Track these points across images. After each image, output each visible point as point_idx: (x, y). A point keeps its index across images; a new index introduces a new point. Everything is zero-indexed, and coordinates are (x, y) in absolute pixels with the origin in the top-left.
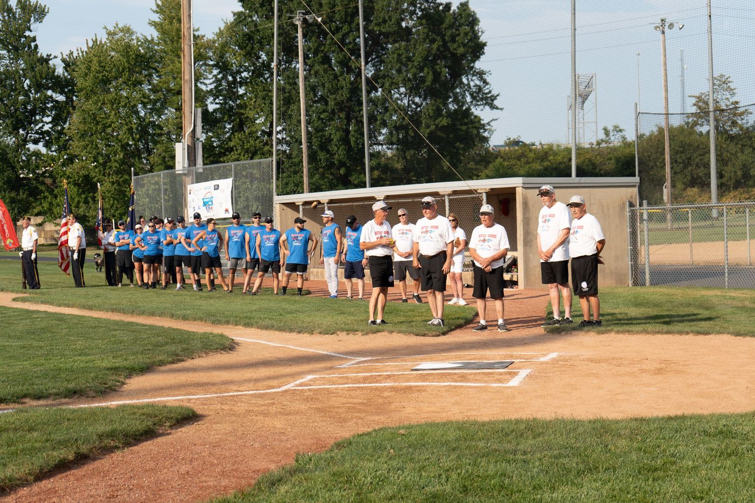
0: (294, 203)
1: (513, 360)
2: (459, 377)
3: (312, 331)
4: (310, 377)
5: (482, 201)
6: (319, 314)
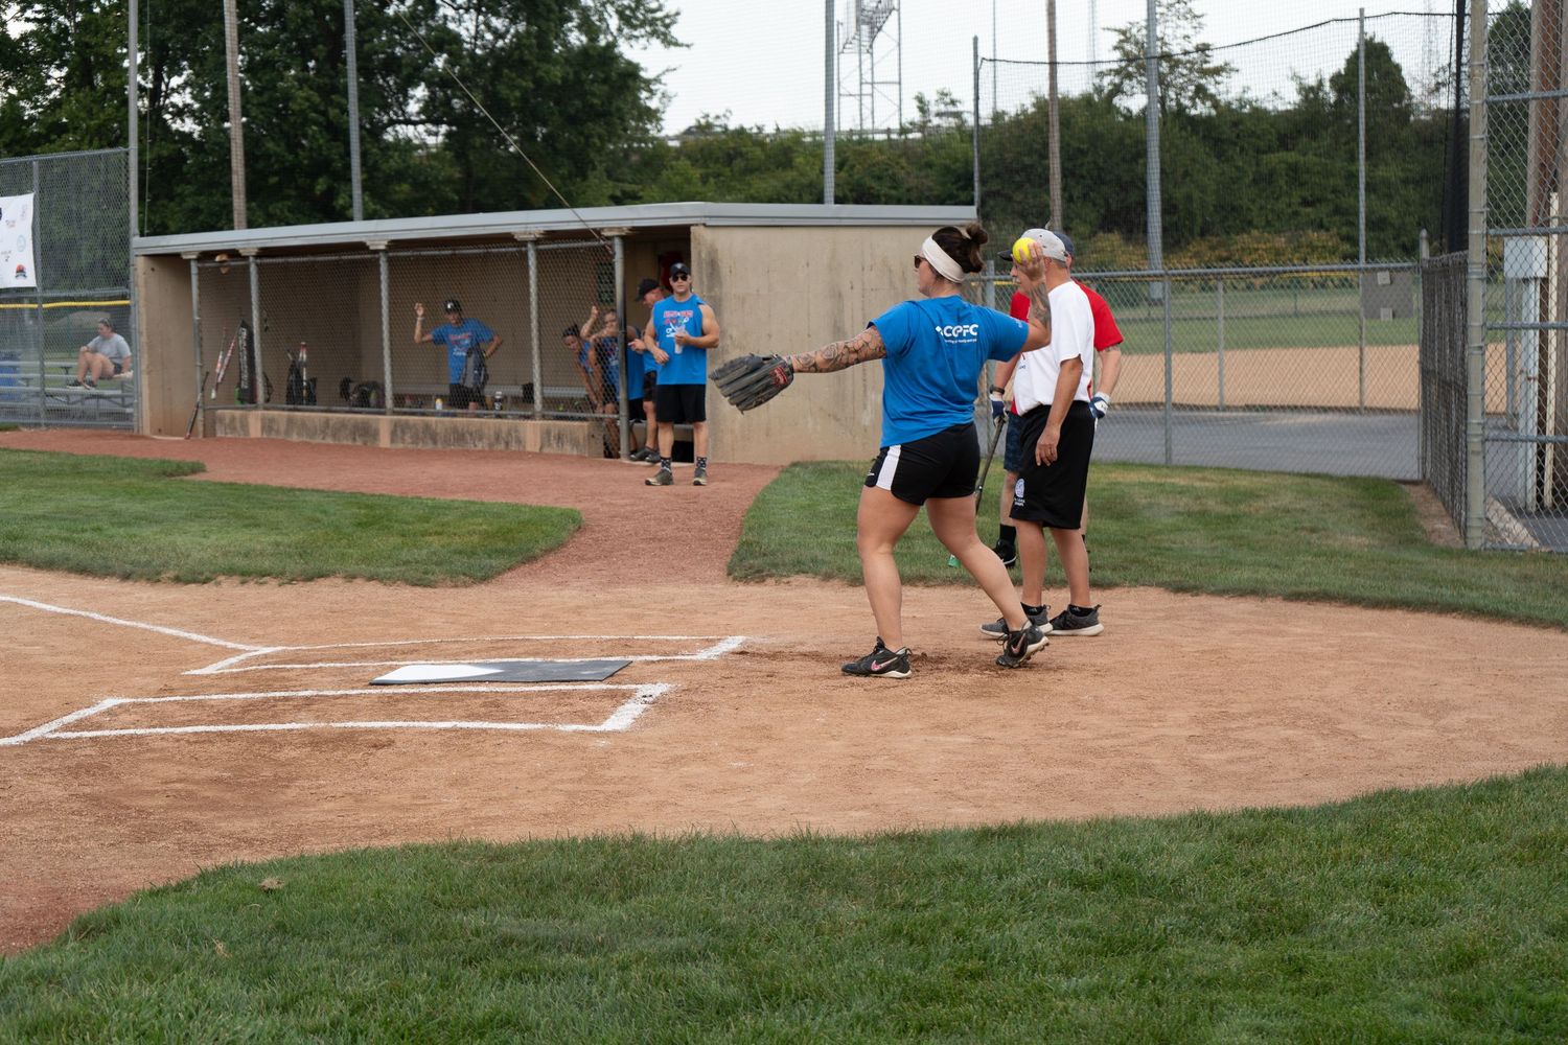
0: (177, 256)
1: (631, 658)
2: (484, 705)
3: (158, 573)
4: (109, 703)
5: (613, 256)
6: (195, 527)
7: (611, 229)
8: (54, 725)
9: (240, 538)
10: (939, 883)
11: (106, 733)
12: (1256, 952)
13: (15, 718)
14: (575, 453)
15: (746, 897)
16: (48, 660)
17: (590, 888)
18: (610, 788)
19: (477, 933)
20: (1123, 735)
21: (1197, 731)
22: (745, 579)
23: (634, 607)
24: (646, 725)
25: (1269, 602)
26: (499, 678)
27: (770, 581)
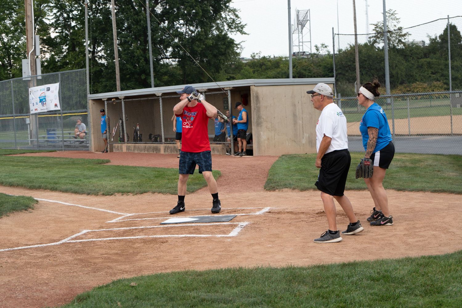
0: (101, 99)
1: (237, 215)
2: (194, 230)
3: (98, 193)
4: (85, 231)
5: (228, 96)
6: (108, 179)
7: (227, 88)
8: (69, 238)
9: (121, 182)
10: (331, 280)
11: (84, 240)
12: (427, 299)
13: (57, 237)
14: (218, 154)
15: (273, 286)
16: (66, 219)
17: (227, 284)
18: (232, 253)
19: (194, 298)
20: (384, 234)
21: (406, 232)
22: (269, 190)
23: (237, 199)
24: (242, 234)
25: (427, 193)
26: (198, 221)
27: (277, 190)
